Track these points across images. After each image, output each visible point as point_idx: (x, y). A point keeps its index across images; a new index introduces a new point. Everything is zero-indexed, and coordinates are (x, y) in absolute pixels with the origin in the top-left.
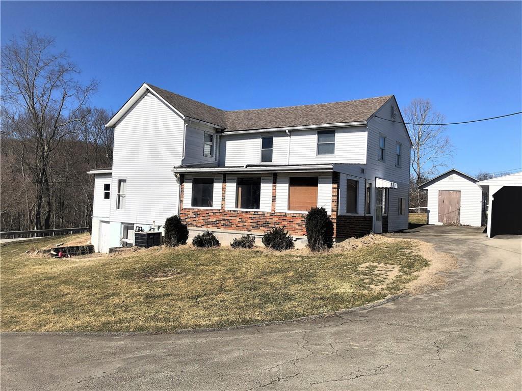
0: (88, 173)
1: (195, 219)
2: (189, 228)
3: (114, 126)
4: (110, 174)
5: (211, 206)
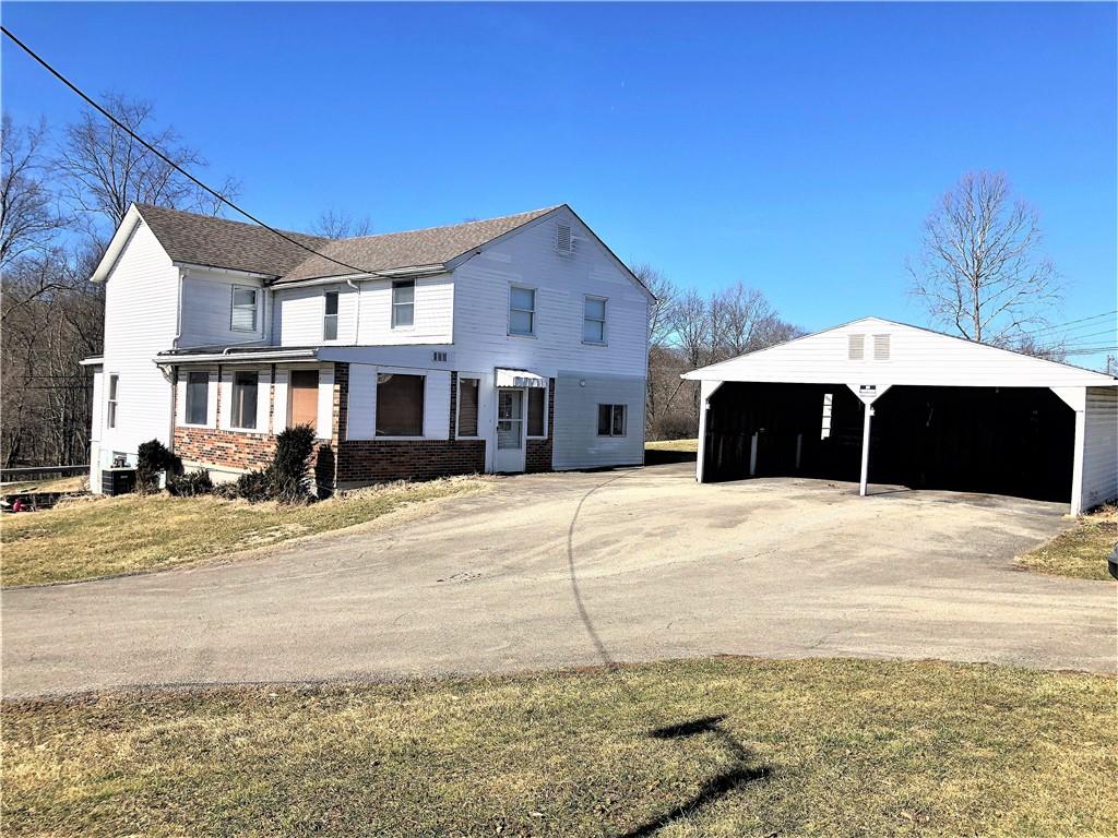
0: (82, 363)
1: (191, 446)
2: (184, 462)
3: (105, 280)
4: (101, 365)
5: (205, 423)
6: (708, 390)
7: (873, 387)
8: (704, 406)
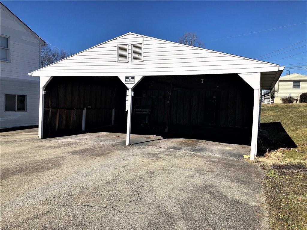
6: (43, 82)
7: (133, 78)
8: (42, 92)
